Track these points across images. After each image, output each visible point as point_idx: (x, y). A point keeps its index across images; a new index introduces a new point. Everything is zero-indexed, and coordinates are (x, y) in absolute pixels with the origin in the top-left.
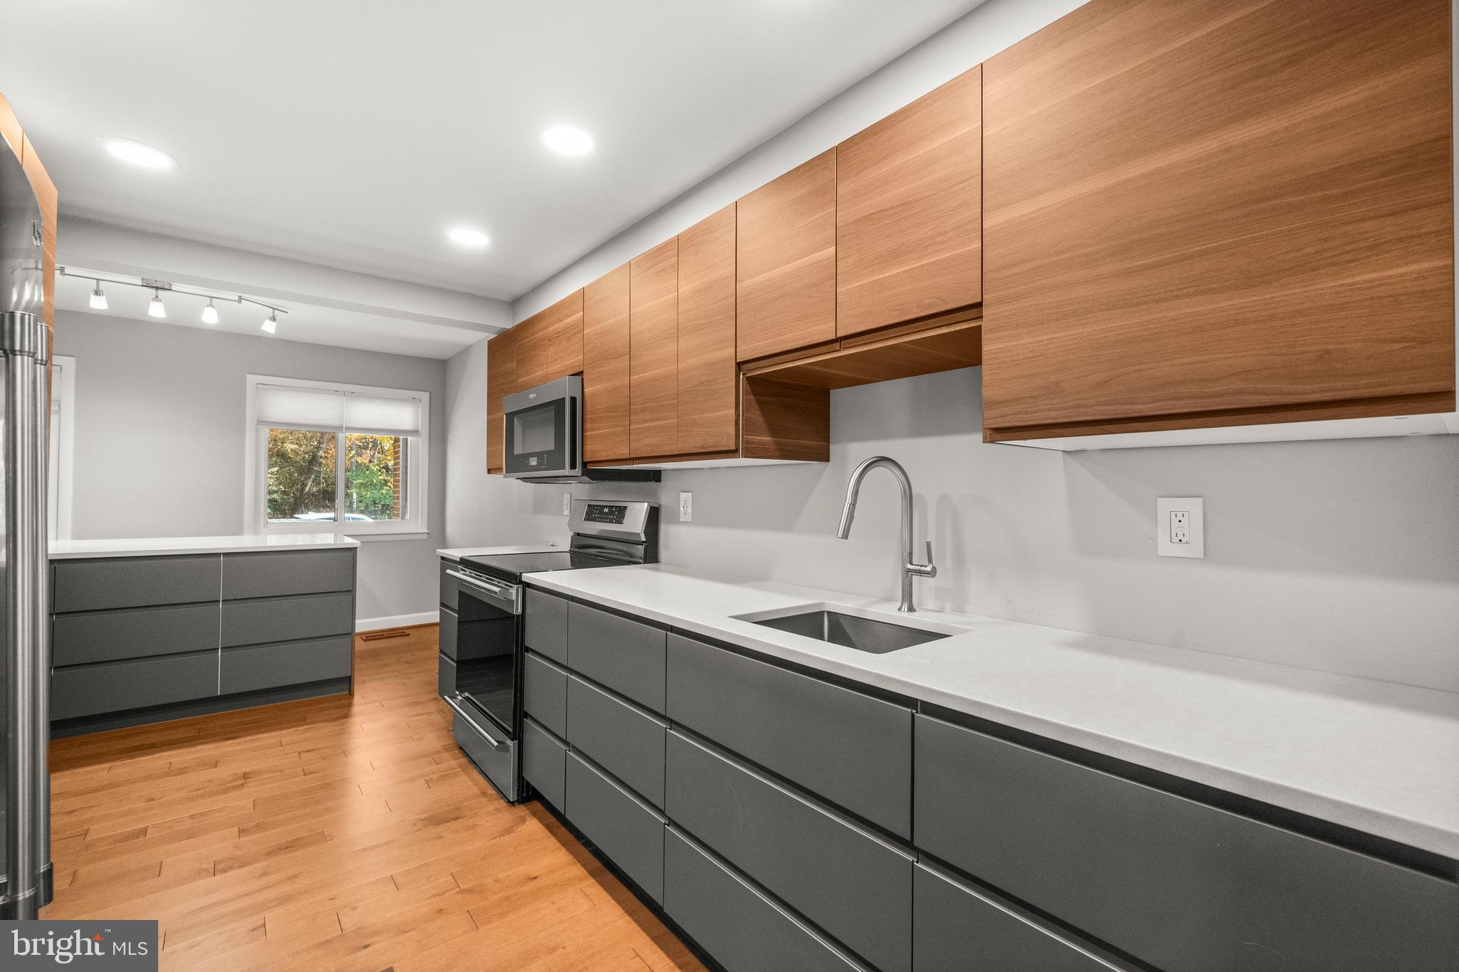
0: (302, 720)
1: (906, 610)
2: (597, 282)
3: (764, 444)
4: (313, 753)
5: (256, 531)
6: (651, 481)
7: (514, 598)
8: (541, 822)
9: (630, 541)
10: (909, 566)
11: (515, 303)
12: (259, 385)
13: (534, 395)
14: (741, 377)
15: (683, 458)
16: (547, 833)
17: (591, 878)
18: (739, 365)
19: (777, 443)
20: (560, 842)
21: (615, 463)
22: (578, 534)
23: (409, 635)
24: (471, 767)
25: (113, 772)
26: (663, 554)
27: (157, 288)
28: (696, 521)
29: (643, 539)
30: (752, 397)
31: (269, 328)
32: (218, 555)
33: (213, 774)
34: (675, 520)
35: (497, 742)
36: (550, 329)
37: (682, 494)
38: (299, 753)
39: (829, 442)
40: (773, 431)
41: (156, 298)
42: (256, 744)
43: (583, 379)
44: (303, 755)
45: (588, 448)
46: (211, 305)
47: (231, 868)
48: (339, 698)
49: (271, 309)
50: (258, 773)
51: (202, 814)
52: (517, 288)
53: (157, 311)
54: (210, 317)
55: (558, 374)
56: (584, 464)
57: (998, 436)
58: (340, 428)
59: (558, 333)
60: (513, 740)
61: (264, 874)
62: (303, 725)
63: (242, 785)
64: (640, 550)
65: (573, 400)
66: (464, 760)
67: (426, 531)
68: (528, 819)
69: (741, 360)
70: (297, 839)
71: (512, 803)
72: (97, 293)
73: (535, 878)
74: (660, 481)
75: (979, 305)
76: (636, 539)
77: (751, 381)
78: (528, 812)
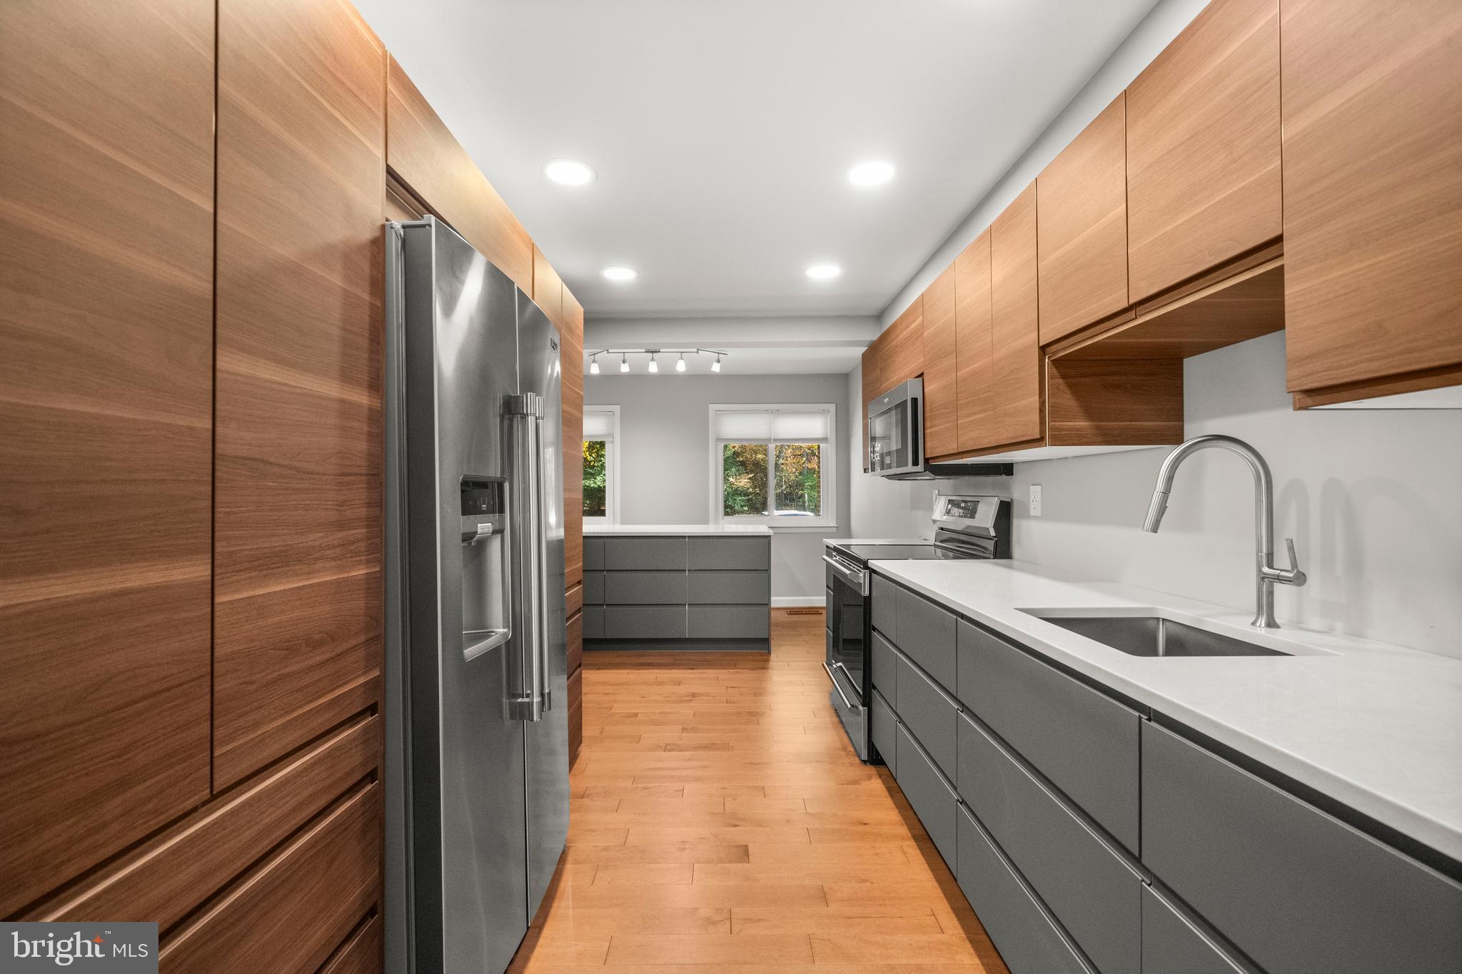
0: (734, 665)
1: (1263, 625)
2: (931, 286)
3: (1078, 430)
4: (736, 689)
5: (716, 522)
6: (1001, 474)
7: (862, 581)
8: (884, 783)
9: (980, 535)
10: (1266, 570)
11: (879, 316)
12: (717, 412)
13: (887, 399)
14: (1047, 361)
15: (1000, 449)
16: (887, 793)
17: (913, 841)
18: (1043, 349)
19: (1098, 428)
20: (895, 803)
21: (949, 458)
22: (942, 529)
23: (821, 614)
24: (840, 726)
25: (630, 676)
26: (1016, 550)
27: (653, 352)
28: (1044, 517)
29: (993, 533)
30: (1060, 381)
31: (716, 368)
32: (685, 537)
33: (677, 689)
34: (1026, 515)
35: (851, 705)
36: (900, 337)
37: (1031, 487)
38: (727, 687)
39: (1183, 421)
40: (1090, 414)
41: (653, 359)
42: (705, 676)
43: (923, 380)
44: (729, 689)
45: (928, 445)
46: (682, 358)
47: (673, 750)
48: (762, 655)
49: (717, 354)
50: (701, 695)
51: (667, 713)
52: (878, 304)
53: (653, 368)
54: (681, 367)
55: (907, 377)
56: (927, 460)
57: (1309, 401)
58: (769, 440)
59: (906, 339)
60: (863, 706)
61: (690, 760)
62: (734, 669)
63: (691, 700)
64: (990, 545)
65: (915, 401)
66: (836, 719)
67: (834, 525)
68: (874, 778)
69: (1044, 343)
70: (712, 744)
71: (865, 762)
72: (624, 362)
73: (866, 824)
74: (1012, 474)
75: (1279, 240)
76: (984, 533)
77: (1057, 363)
78: (876, 773)
